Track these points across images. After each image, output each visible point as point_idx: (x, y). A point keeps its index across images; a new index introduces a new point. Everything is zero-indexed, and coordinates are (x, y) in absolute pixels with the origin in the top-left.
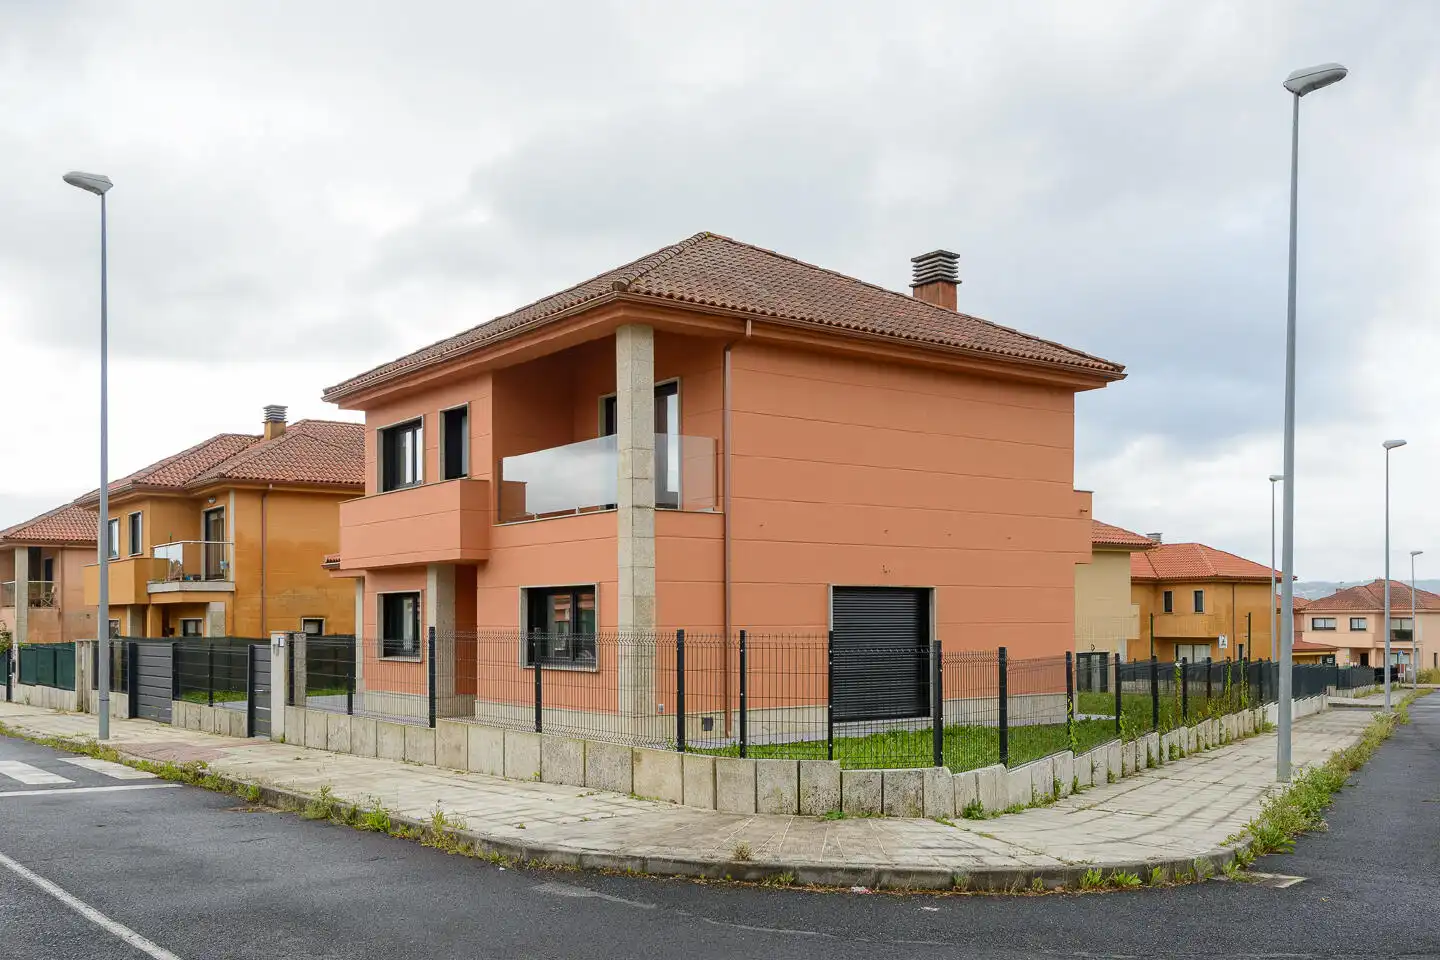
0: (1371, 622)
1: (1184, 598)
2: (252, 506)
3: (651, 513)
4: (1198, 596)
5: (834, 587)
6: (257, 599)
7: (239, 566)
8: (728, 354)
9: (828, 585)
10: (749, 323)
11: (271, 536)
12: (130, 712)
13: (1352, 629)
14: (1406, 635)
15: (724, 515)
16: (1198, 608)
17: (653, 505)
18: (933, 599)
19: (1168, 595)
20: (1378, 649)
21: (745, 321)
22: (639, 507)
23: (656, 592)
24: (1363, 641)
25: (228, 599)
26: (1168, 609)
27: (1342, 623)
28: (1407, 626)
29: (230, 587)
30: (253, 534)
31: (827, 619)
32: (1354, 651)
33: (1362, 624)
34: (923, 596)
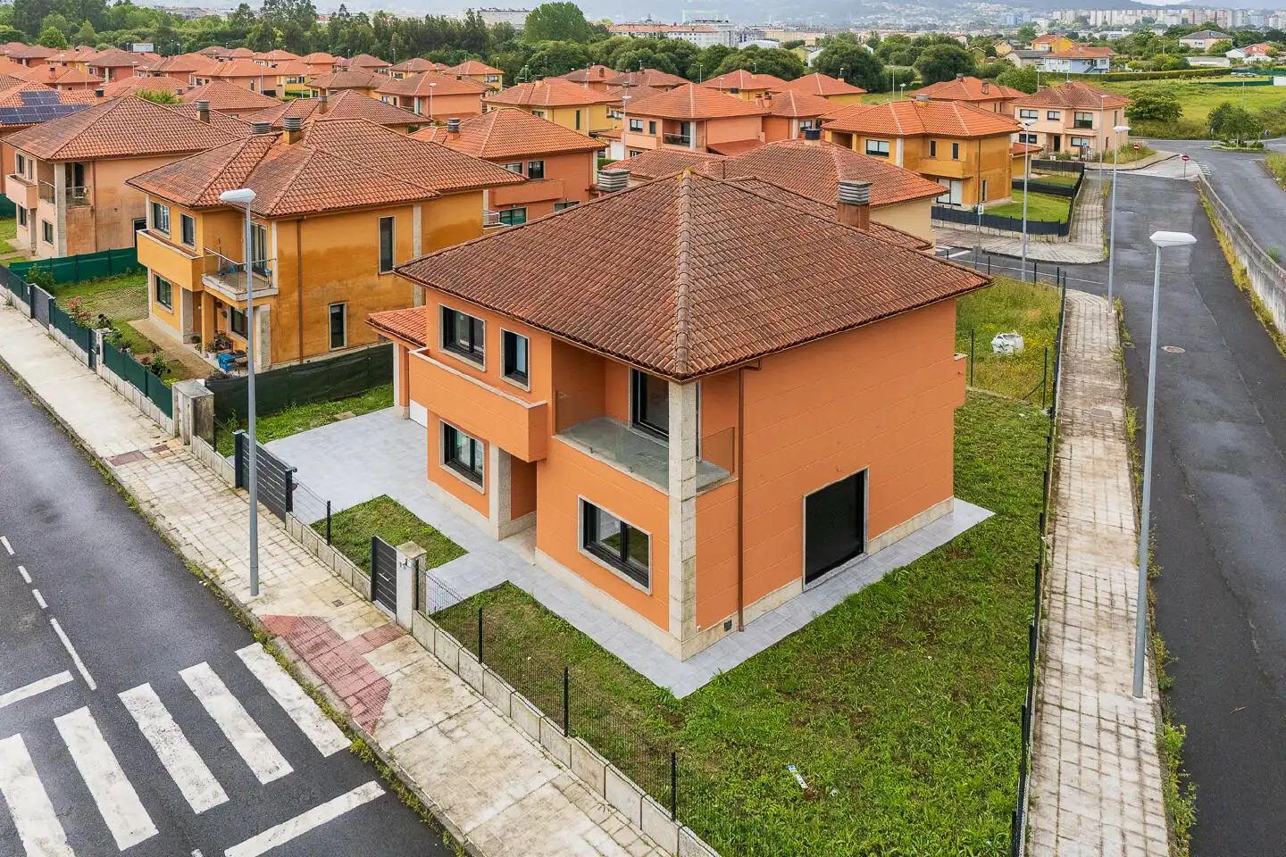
0: (1062, 115)
1: (945, 148)
2: (291, 230)
4: (955, 147)
6: (295, 296)
7: (281, 275)
11: (304, 248)
12: (237, 480)
13: (1049, 119)
14: (1087, 125)
16: (956, 156)
19: (933, 144)
20: (1067, 135)
24: (1056, 128)
25: (273, 302)
26: (933, 154)
27: (1042, 114)
28: (1087, 118)
29: (276, 292)
30: (291, 250)
32: (1050, 135)
33: (1057, 116)
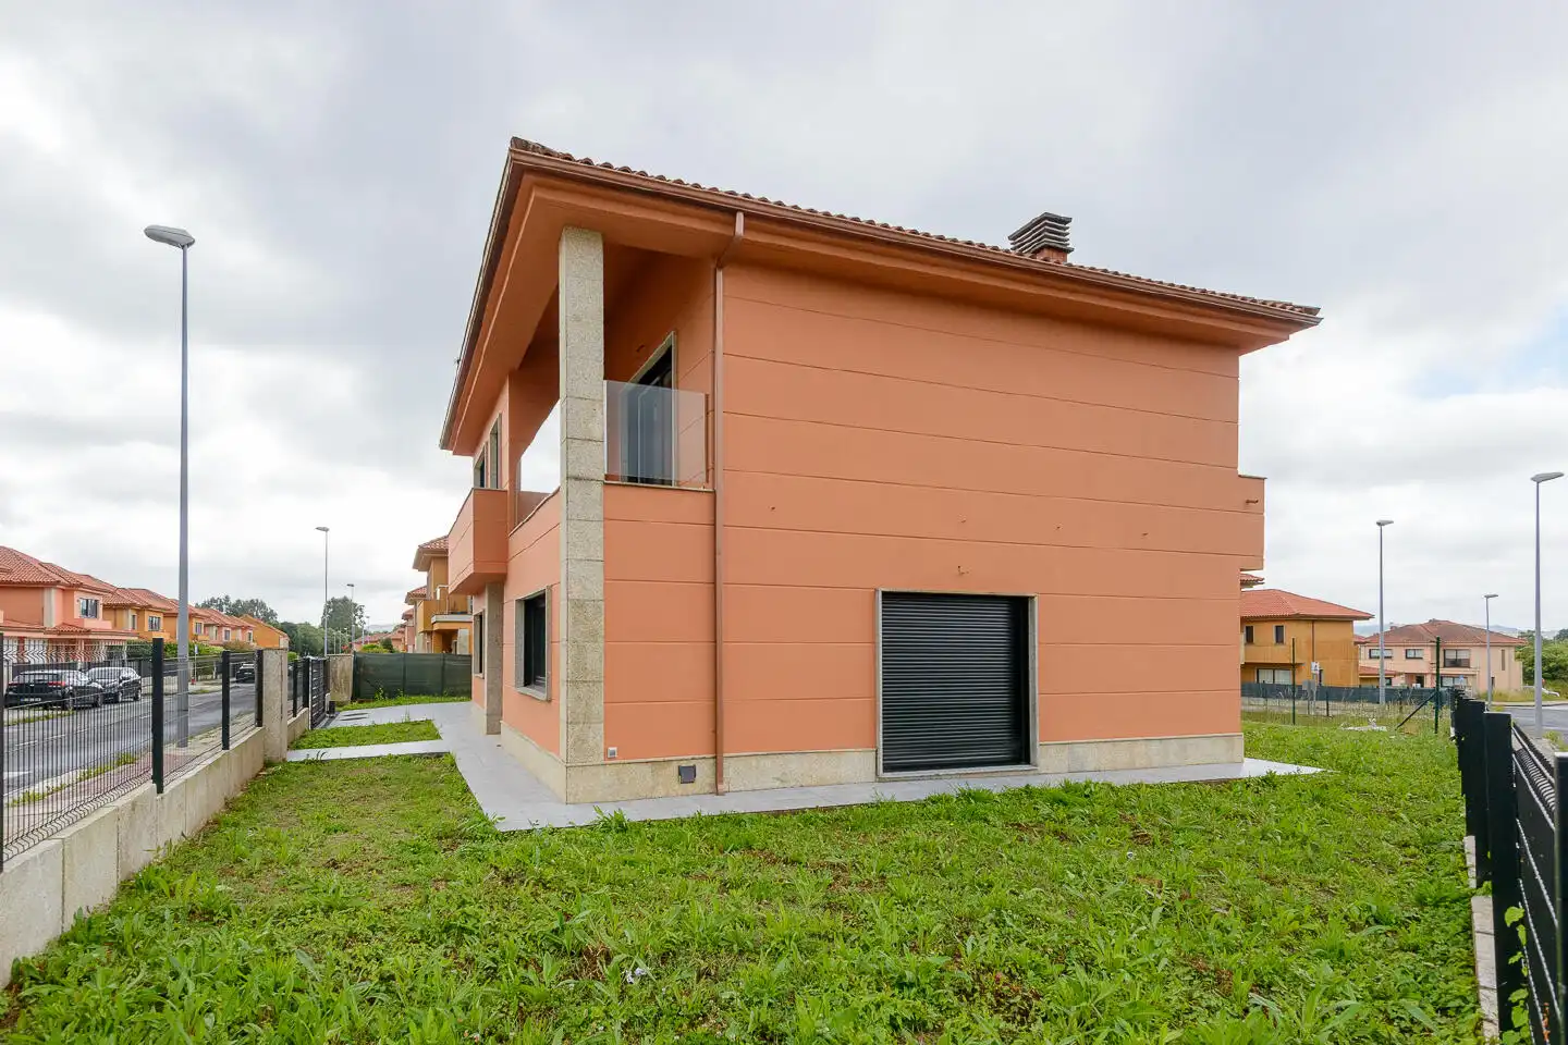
1: (1265, 632)
3: (598, 489)
4: (1279, 630)
5: (884, 593)
8: (720, 275)
9: (876, 590)
10: (740, 217)
14: (1462, 664)
15: (715, 492)
16: (1280, 640)
17: (602, 478)
18: (1033, 611)
19: (1253, 630)
20: (1433, 674)
21: (733, 213)
22: (577, 479)
23: (605, 593)
24: (1419, 667)
26: (1249, 640)
27: (1399, 653)
28: (1462, 656)
31: (874, 635)
32: (1409, 675)
33: (1417, 654)
34: (1018, 608)
